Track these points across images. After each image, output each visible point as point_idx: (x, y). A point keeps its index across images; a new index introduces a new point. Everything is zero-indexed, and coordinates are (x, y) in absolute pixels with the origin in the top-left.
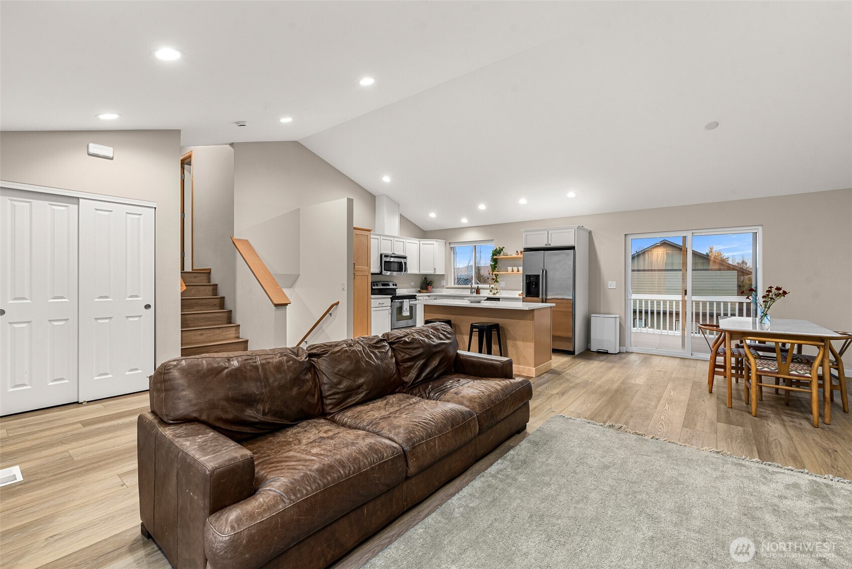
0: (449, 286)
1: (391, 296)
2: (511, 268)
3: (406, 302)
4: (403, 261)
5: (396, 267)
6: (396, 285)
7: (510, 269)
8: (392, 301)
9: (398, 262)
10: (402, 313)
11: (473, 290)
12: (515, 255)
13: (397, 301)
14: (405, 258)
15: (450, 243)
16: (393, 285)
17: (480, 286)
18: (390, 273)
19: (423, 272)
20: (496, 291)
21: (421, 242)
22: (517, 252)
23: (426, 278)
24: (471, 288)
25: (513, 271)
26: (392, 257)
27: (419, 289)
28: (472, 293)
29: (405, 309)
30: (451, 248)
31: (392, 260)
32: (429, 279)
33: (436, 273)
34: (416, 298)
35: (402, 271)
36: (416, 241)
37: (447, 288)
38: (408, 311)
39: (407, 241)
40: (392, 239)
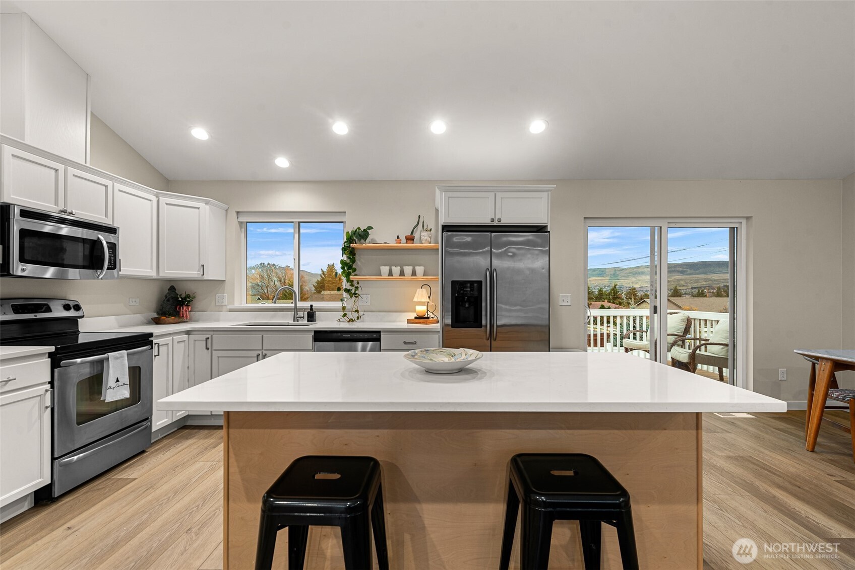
0: (237, 305)
1: (52, 349)
2: (387, 268)
3: (117, 358)
4: (103, 238)
5: (81, 254)
6: (77, 308)
7: (385, 270)
8: (55, 365)
9: (84, 241)
10: (100, 393)
11: (300, 314)
12: (393, 244)
13: (79, 360)
14: (112, 231)
15: (238, 213)
16: (67, 307)
17: (317, 305)
18: (56, 273)
19: (170, 272)
20: (356, 315)
21: (163, 200)
22: (398, 237)
23: (172, 289)
24: (296, 310)
25: (390, 274)
26: (63, 221)
27: (156, 316)
28: (296, 319)
29: (111, 382)
30: (241, 223)
31: (65, 230)
32: (182, 291)
33: (206, 277)
34: (151, 343)
35: (101, 268)
36: (149, 194)
37: (231, 310)
38: (124, 384)
39: (118, 186)
40: (61, 167)
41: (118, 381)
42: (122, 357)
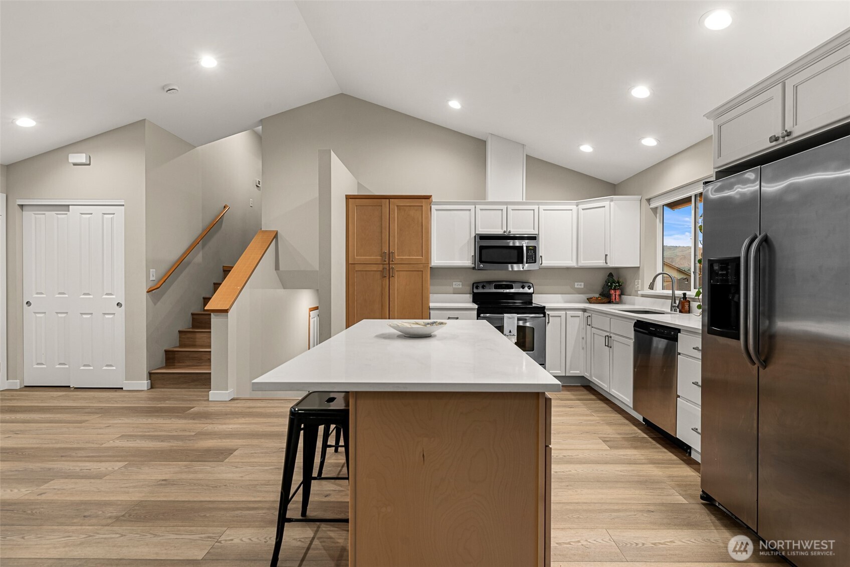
3: (510, 318)
4: (524, 243)
6: (530, 287)
8: (478, 315)
11: (676, 303)
13: (489, 315)
14: (532, 238)
15: (649, 200)
16: (523, 287)
21: (582, 206)
24: (673, 298)
28: (673, 308)
29: (506, 332)
34: (544, 314)
38: (513, 335)
39: (542, 207)
40: (504, 207)
41: (510, 332)
42: (514, 318)
